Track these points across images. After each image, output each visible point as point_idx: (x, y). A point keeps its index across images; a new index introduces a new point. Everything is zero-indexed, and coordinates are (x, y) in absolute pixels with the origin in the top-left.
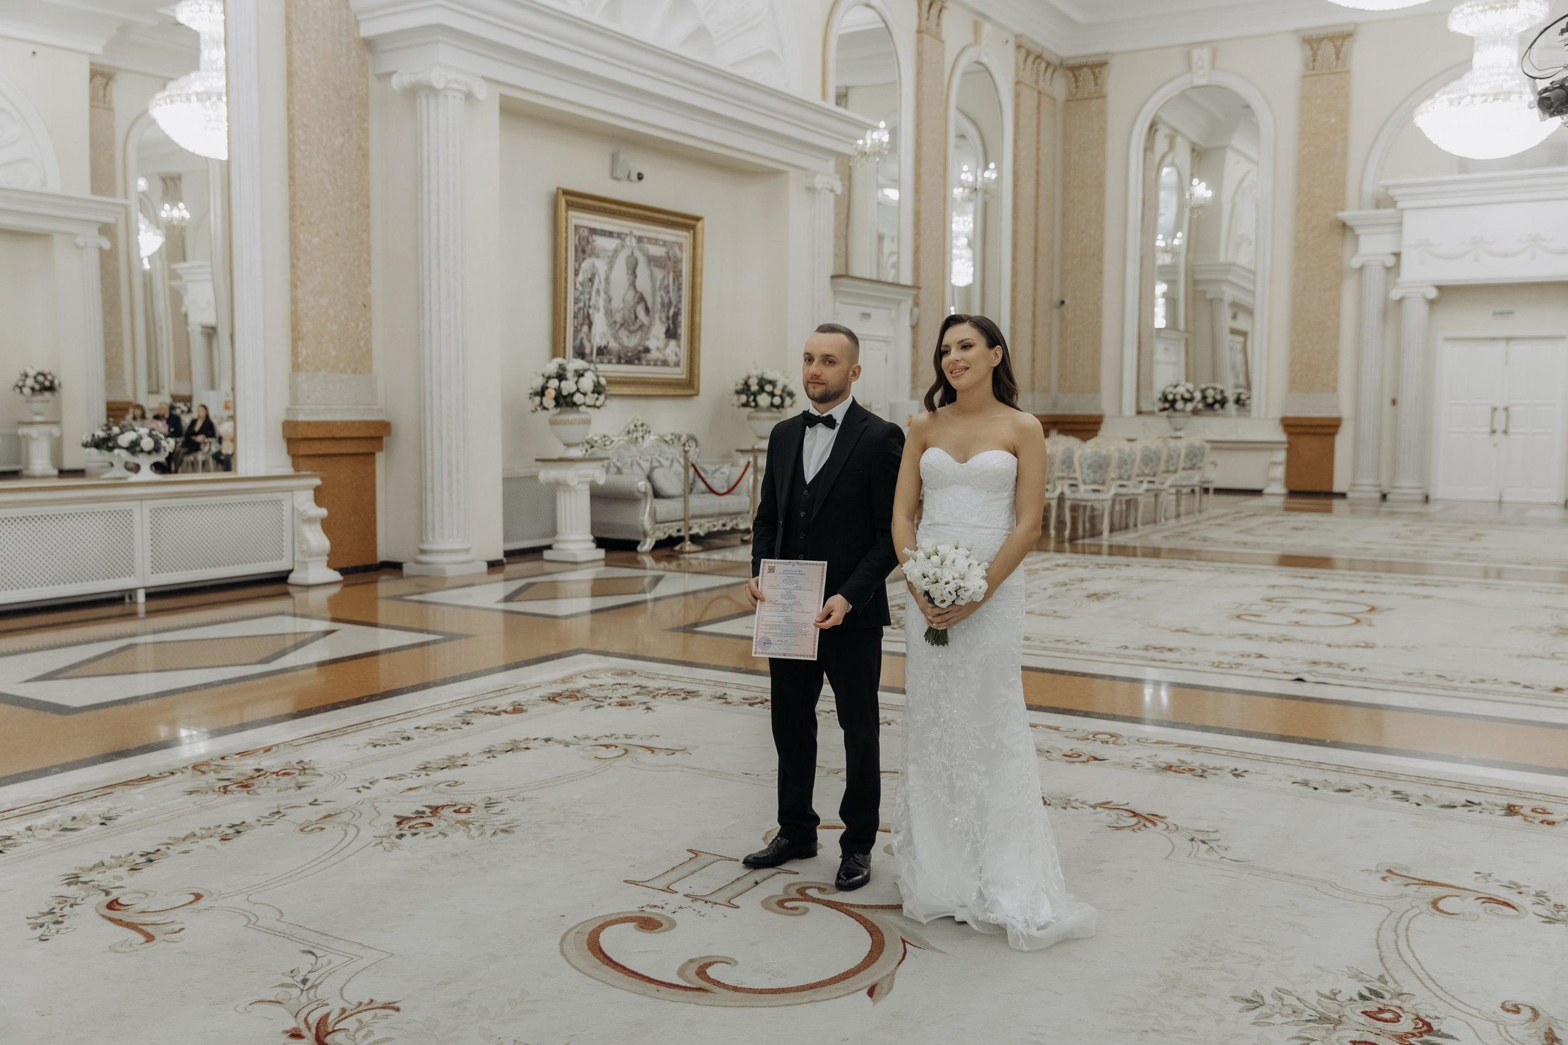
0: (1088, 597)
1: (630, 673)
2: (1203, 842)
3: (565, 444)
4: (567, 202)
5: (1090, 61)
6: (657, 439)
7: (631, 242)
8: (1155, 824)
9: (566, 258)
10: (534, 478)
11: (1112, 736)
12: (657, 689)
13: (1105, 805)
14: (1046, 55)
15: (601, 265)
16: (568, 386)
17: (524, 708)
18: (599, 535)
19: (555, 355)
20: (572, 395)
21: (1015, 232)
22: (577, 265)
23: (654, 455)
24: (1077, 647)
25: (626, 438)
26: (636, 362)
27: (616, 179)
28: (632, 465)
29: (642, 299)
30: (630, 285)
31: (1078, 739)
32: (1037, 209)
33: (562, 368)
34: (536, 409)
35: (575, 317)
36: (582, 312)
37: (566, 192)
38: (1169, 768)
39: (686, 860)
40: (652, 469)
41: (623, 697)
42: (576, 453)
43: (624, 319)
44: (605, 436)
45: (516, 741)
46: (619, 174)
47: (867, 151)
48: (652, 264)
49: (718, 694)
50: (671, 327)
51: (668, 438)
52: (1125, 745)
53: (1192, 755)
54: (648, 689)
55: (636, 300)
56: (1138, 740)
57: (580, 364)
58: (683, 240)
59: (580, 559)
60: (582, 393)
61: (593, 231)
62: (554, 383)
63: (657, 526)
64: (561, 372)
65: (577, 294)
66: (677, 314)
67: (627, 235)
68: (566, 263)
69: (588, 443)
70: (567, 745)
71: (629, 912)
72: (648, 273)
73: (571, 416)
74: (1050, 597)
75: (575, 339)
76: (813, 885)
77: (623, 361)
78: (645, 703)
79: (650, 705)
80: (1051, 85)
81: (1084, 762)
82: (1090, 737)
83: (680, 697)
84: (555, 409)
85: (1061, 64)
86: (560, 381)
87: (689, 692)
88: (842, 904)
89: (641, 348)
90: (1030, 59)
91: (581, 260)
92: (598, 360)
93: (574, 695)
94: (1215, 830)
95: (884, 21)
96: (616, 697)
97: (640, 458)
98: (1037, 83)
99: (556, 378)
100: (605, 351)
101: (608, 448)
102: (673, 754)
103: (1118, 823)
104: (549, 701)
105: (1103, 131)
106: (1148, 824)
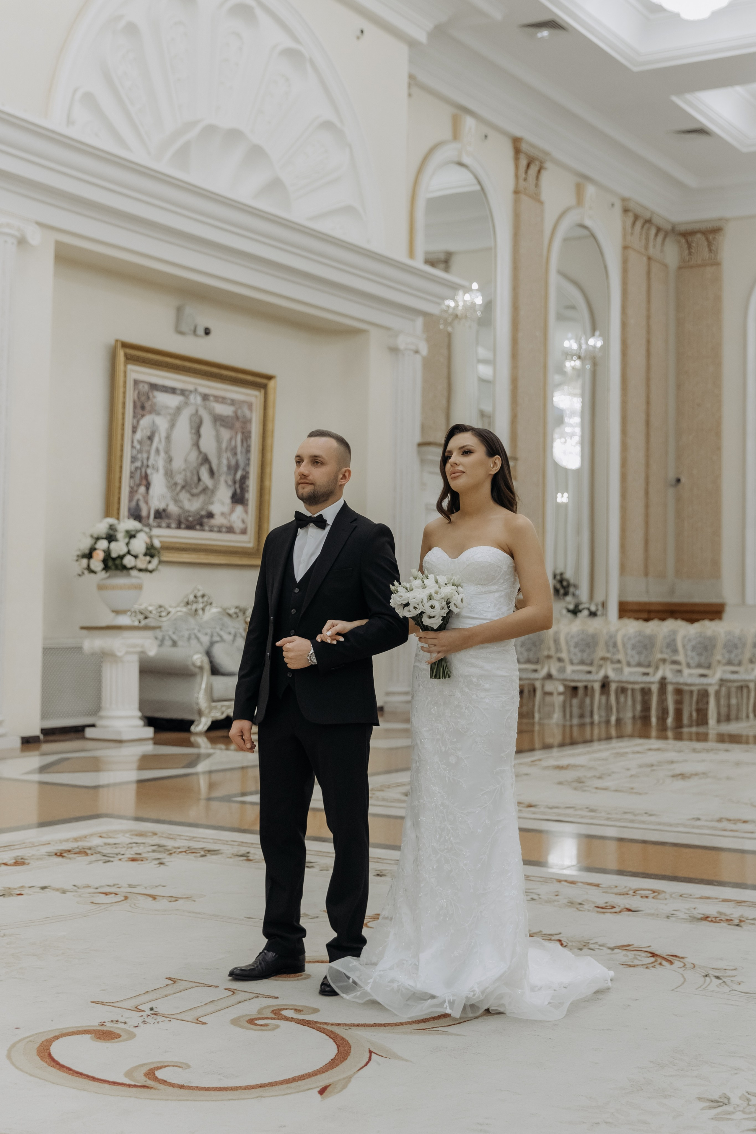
0: (673, 776)
1: (150, 834)
2: (718, 978)
3: (113, 611)
4: (126, 355)
5: (703, 226)
6: (219, 612)
7: (196, 400)
8: (671, 963)
9: (123, 414)
10: (79, 649)
11: (654, 892)
12: (175, 848)
13: (623, 947)
14: (656, 220)
15: (162, 423)
16: (118, 548)
17: (26, 861)
18: (149, 714)
19: (107, 514)
20: (121, 557)
21: (624, 403)
22: (135, 421)
23: (215, 628)
24: (646, 818)
25: (184, 609)
26: (198, 527)
27: (182, 333)
28: (189, 638)
29: (206, 460)
30: (193, 445)
31: (616, 894)
32: (648, 379)
33: (112, 527)
34: (83, 573)
35: (131, 477)
36: (139, 472)
37: (125, 345)
38: (706, 918)
39: (162, 986)
40: (212, 643)
41: (137, 854)
42: (124, 620)
43: (185, 481)
44: (160, 607)
45: (9, 888)
46: (184, 328)
47: (459, 313)
48: (218, 423)
49: (240, 853)
50: (238, 491)
51: (232, 611)
52: (666, 899)
53: (734, 908)
54: (166, 848)
55: (200, 461)
56: (681, 896)
57: (132, 525)
58: (253, 400)
59: (125, 737)
60: (132, 556)
61: (154, 387)
62: (103, 544)
63: (214, 704)
64: (111, 532)
65: (135, 452)
66: (244, 478)
67: (191, 391)
68: (123, 419)
69: (141, 613)
70: (64, 892)
71: (88, 1026)
72: (213, 433)
73: (120, 580)
74: (631, 776)
75: (130, 500)
76: (291, 1007)
77: (183, 526)
78: (159, 859)
79: (164, 861)
80: (662, 251)
81: (616, 913)
82: (631, 892)
83: (198, 855)
84: (104, 572)
85: (673, 230)
86: (109, 542)
87: (209, 851)
88: (316, 1022)
89: (203, 513)
90: (639, 224)
91: (140, 416)
92: (155, 524)
93: (83, 852)
94: (734, 968)
95: (479, 183)
96: (130, 853)
97: (199, 631)
98: (646, 248)
99: (106, 538)
100: (163, 514)
101: (164, 619)
102: (176, 900)
103: (632, 962)
104: (55, 856)
105: (718, 299)
106: (664, 963)
